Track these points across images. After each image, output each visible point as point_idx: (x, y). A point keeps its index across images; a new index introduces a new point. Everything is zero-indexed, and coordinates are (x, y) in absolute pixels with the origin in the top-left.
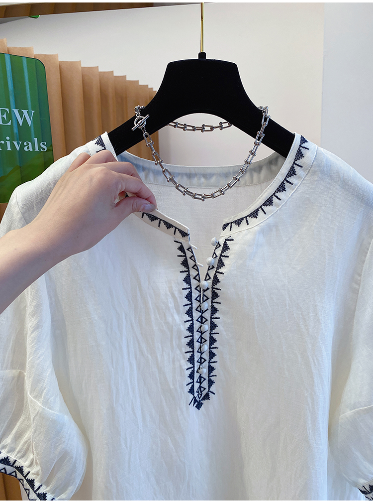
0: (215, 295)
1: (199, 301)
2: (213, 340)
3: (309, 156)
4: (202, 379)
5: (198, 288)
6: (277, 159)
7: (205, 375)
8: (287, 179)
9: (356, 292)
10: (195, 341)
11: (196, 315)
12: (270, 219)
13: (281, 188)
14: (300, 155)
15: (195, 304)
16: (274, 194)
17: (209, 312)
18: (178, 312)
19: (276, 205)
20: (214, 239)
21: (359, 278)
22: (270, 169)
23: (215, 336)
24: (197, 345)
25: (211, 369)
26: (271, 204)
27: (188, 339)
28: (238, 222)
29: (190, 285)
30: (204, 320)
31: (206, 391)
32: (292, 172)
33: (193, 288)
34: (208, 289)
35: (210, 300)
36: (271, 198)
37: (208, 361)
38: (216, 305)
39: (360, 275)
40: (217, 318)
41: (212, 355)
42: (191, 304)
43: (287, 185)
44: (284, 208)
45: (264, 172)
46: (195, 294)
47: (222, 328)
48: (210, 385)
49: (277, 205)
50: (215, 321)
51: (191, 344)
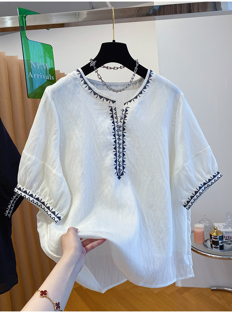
0: (124, 129)
1: (118, 132)
2: (124, 148)
3: (153, 76)
4: (120, 165)
5: (118, 126)
6: (142, 80)
7: (121, 164)
8: (147, 84)
9: (174, 125)
10: (117, 147)
11: (117, 137)
12: (142, 99)
13: (145, 88)
14: (150, 76)
15: (117, 133)
16: (142, 90)
17: (122, 136)
18: (110, 135)
20: (121, 108)
21: (175, 120)
22: (140, 83)
23: (124, 146)
24: (118, 149)
25: (124, 161)
26: (142, 93)
27: (114, 146)
28: (130, 101)
29: (114, 124)
30: (120, 140)
31: (122, 171)
32: (148, 82)
33: (116, 126)
34: (121, 127)
35: (122, 131)
36: (141, 91)
37: (122, 157)
38: (124, 134)
39: (175, 119)
41: (124, 155)
42: (115, 132)
43: (146, 86)
44: (146, 95)
45: (138, 84)
46: (116, 129)
47: (127, 143)
48: (123, 169)
49: (144, 94)
50: (124, 140)
51: (115, 148)
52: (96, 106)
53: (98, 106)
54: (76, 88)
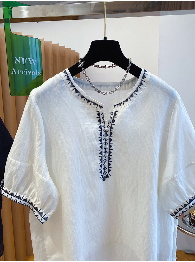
0: (111, 134)
1: (105, 136)
2: (110, 153)
3: (147, 77)
4: (106, 168)
5: (105, 131)
6: (135, 79)
8: (139, 86)
9: (167, 131)
10: (103, 152)
11: (104, 141)
12: (132, 102)
13: (137, 90)
14: (144, 77)
16: (134, 92)
17: (109, 140)
18: (97, 140)
19: (135, 97)
20: (110, 111)
21: (169, 126)
22: (132, 83)
23: (111, 151)
24: (103, 154)
25: (109, 164)
26: (133, 96)
27: (100, 151)
28: (120, 104)
29: (101, 129)
30: (107, 144)
31: (107, 173)
32: (141, 84)
33: (103, 130)
34: (108, 131)
35: (109, 136)
36: (133, 94)
37: (108, 161)
38: (111, 138)
39: (169, 124)
40: (112, 143)
41: (110, 159)
42: (102, 137)
43: (139, 89)
44: (138, 98)
45: (130, 84)
46: (103, 133)
47: (114, 147)
48: (109, 172)
51: (101, 153)
52: (83, 110)
53: (85, 110)
54: (62, 91)
